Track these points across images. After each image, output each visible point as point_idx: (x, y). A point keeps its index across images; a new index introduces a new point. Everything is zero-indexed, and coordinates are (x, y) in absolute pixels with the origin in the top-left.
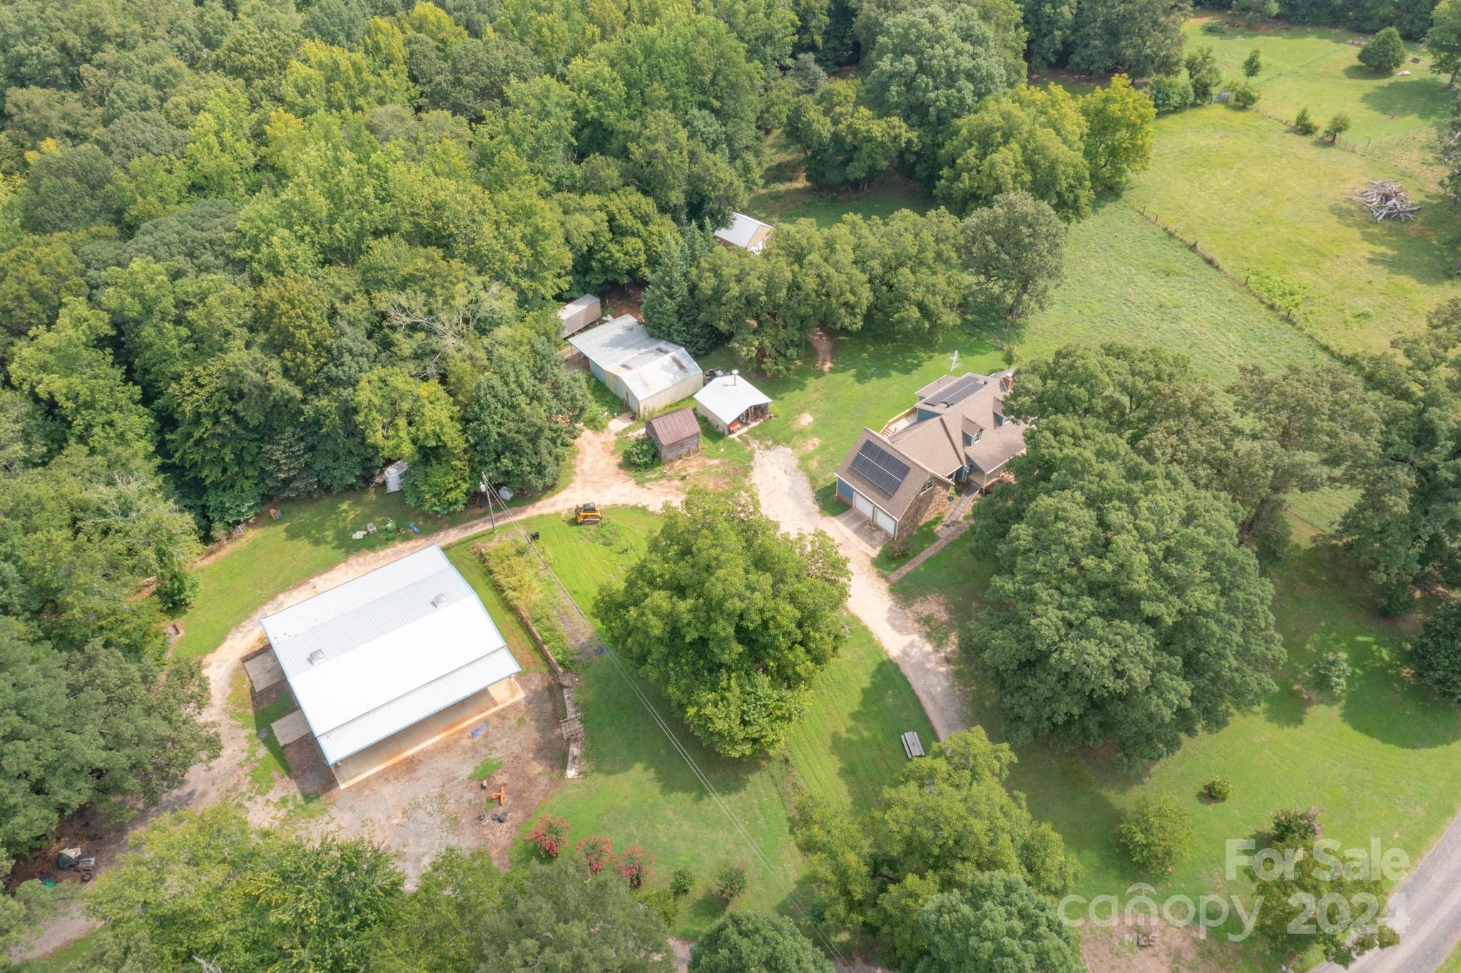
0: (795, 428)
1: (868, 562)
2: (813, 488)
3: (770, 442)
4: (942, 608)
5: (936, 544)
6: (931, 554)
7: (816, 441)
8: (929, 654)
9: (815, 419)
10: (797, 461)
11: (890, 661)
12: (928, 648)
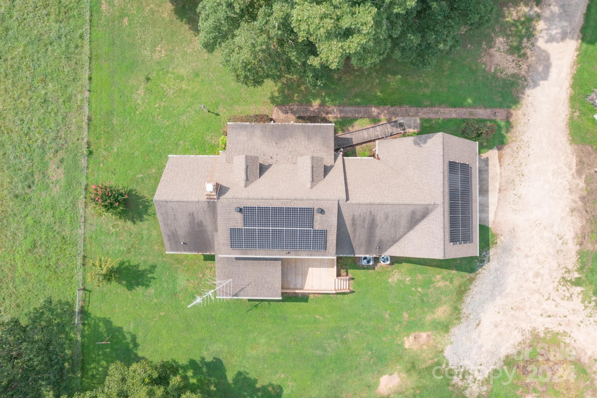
0: (412, 381)
1: (507, 150)
2: (471, 280)
3: (456, 380)
4: (493, 51)
5: (432, 116)
6: (447, 110)
7: (408, 342)
8: (546, 20)
9: (381, 373)
10: (454, 330)
11: (583, 39)
12: (541, 25)
